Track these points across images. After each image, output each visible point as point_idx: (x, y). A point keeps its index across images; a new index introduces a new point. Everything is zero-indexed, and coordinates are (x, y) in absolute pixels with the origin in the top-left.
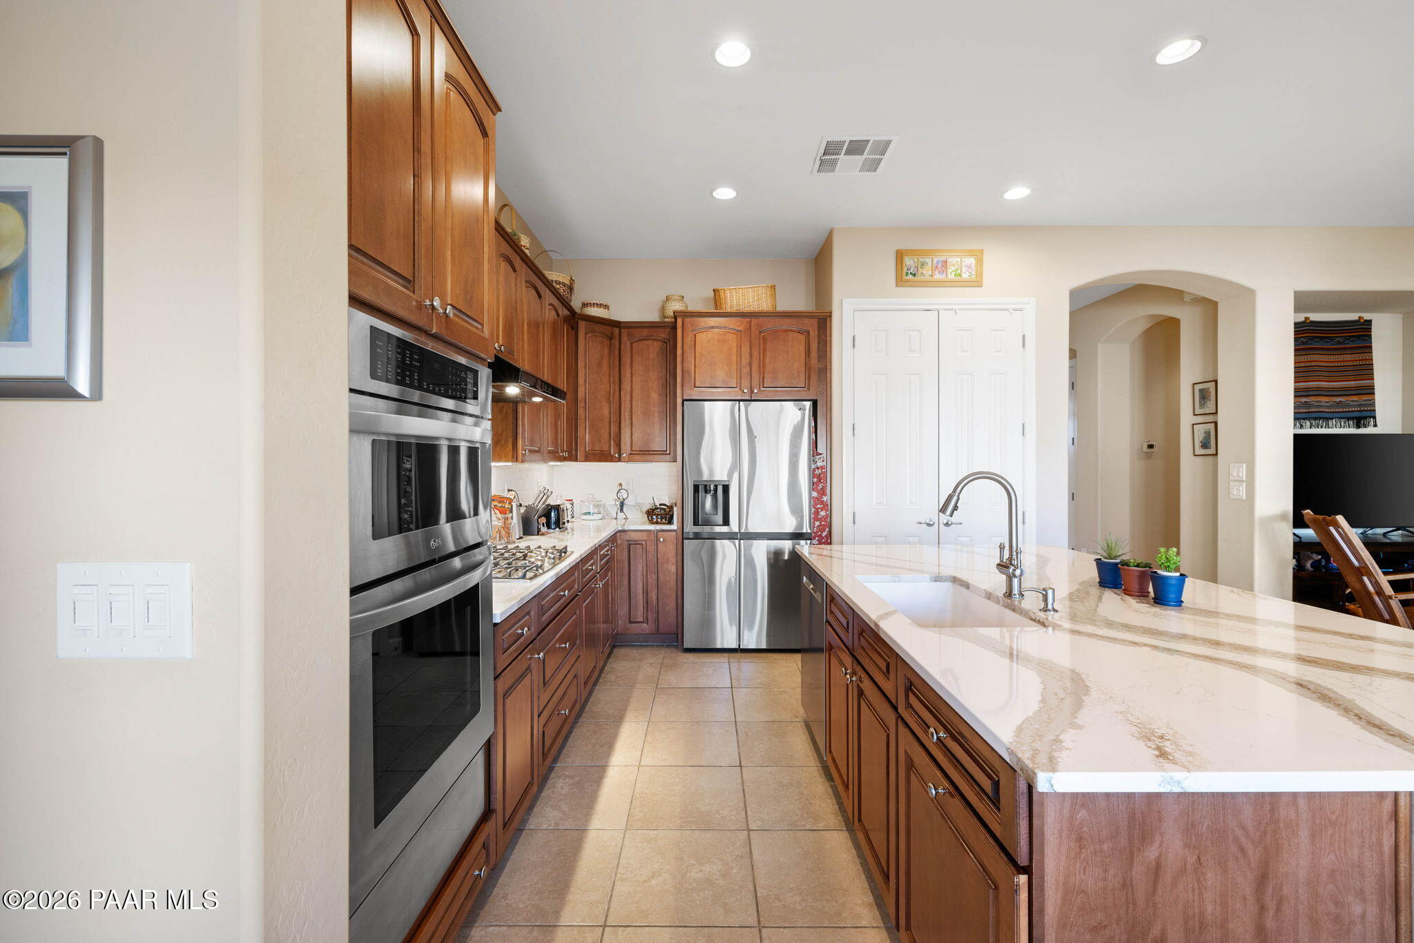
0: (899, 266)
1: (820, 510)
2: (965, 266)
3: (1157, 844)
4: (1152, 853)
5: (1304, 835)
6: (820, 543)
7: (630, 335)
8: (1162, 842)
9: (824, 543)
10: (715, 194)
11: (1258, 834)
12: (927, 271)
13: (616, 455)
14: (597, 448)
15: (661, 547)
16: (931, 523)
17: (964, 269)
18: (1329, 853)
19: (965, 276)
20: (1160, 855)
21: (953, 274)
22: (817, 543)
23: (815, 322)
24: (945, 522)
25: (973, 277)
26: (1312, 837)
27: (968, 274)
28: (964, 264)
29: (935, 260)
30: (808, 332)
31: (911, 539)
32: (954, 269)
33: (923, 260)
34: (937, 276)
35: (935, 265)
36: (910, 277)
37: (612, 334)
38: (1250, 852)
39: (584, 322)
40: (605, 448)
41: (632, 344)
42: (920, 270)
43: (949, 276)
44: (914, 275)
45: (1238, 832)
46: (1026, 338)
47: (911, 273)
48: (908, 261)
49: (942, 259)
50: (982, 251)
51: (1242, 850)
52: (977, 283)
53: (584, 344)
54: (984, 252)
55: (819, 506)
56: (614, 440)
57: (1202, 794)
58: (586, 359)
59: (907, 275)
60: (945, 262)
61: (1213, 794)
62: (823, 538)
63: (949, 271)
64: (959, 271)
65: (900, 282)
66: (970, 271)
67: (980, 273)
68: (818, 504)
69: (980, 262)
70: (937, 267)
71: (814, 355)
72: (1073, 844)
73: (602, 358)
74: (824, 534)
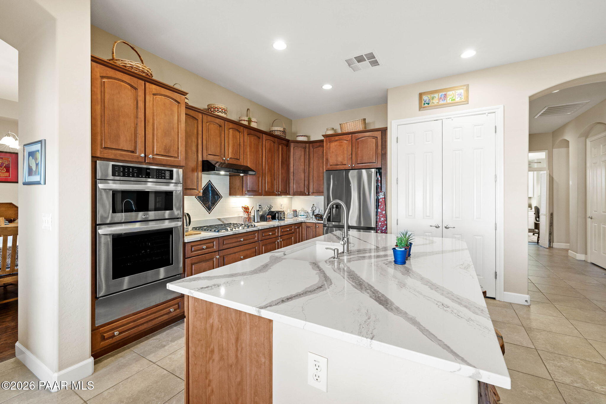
0: (420, 101)
1: (381, 218)
2: (457, 95)
3: (212, 319)
4: (211, 321)
5: (248, 327)
6: (382, 232)
7: (313, 146)
8: (213, 318)
9: (384, 233)
10: (323, 87)
11: (236, 323)
12: (435, 101)
13: (307, 193)
14: (299, 190)
15: (317, 230)
16: (437, 226)
17: (457, 96)
18: (255, 337)
19: (458, 100)
20: (213, 322)
21: (451, 99)
22: (380, 232)
23: (380, 133)
24: (445, 226)
25: (463, 99)
26: (250, 328)
27: (459, 98)
28: (457, 94)
29: (440, 94)
30: (377, 137)
31: (427, 234)
32: (451, 97)
33: (433, 96)
34: (441, 102)
35: (440, 97)
36: (426, 105)
37: (306, 147)
38: (234, 329)
39: (293, 143)
40: (303, 190)
41: (313, 149)
42: (432, 101)
43: (448, 101)
44: (428, 104)
45: (231, 321)
46: (497, 128)
47: (427, 103)
48: (425, 98)
49: (444, 94)
50: (468, 85)
51: (232, 328)
52: (466, 102)
53: (293, 151)
54: (469, 85)
55: (381, 216)
56: (306, 187)
57: (222, 306)
58: (294, 157)
59: (424, 105)
60: (446, 95)
61: (225, 306)
62: (383, 230)
63: (448, 99)
64: (454, 98)
65: (421, 108)
66: (461, 96)
67: (467, 97)
68: (380, 215)
69: (467, 91)
70: (441, 98)
71: (380, 148)
72: (195, 313)
73: (301, 156)
74: (383, 229)
